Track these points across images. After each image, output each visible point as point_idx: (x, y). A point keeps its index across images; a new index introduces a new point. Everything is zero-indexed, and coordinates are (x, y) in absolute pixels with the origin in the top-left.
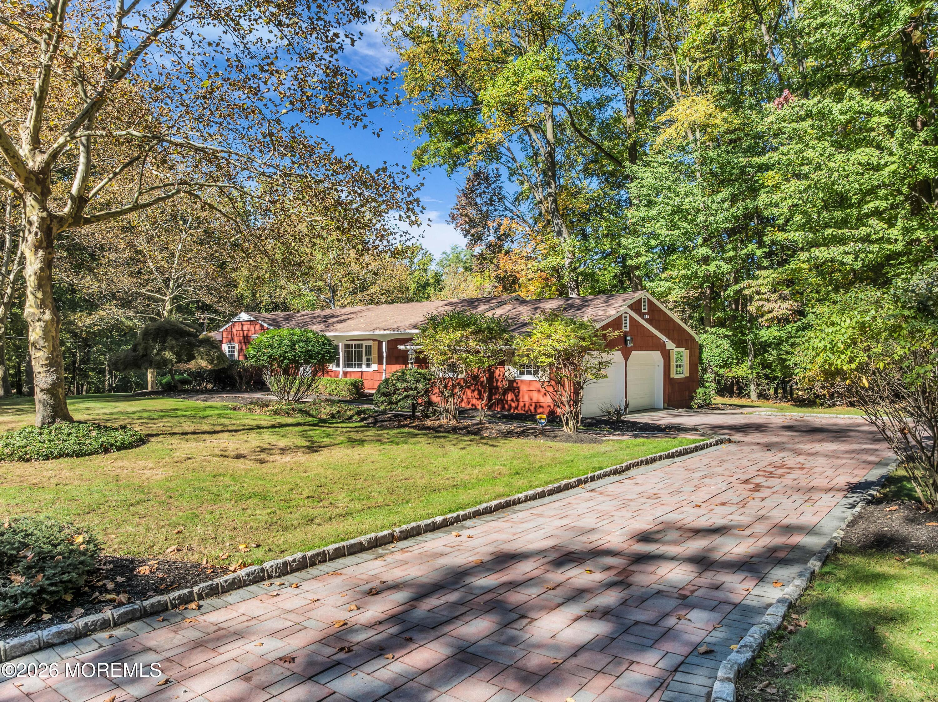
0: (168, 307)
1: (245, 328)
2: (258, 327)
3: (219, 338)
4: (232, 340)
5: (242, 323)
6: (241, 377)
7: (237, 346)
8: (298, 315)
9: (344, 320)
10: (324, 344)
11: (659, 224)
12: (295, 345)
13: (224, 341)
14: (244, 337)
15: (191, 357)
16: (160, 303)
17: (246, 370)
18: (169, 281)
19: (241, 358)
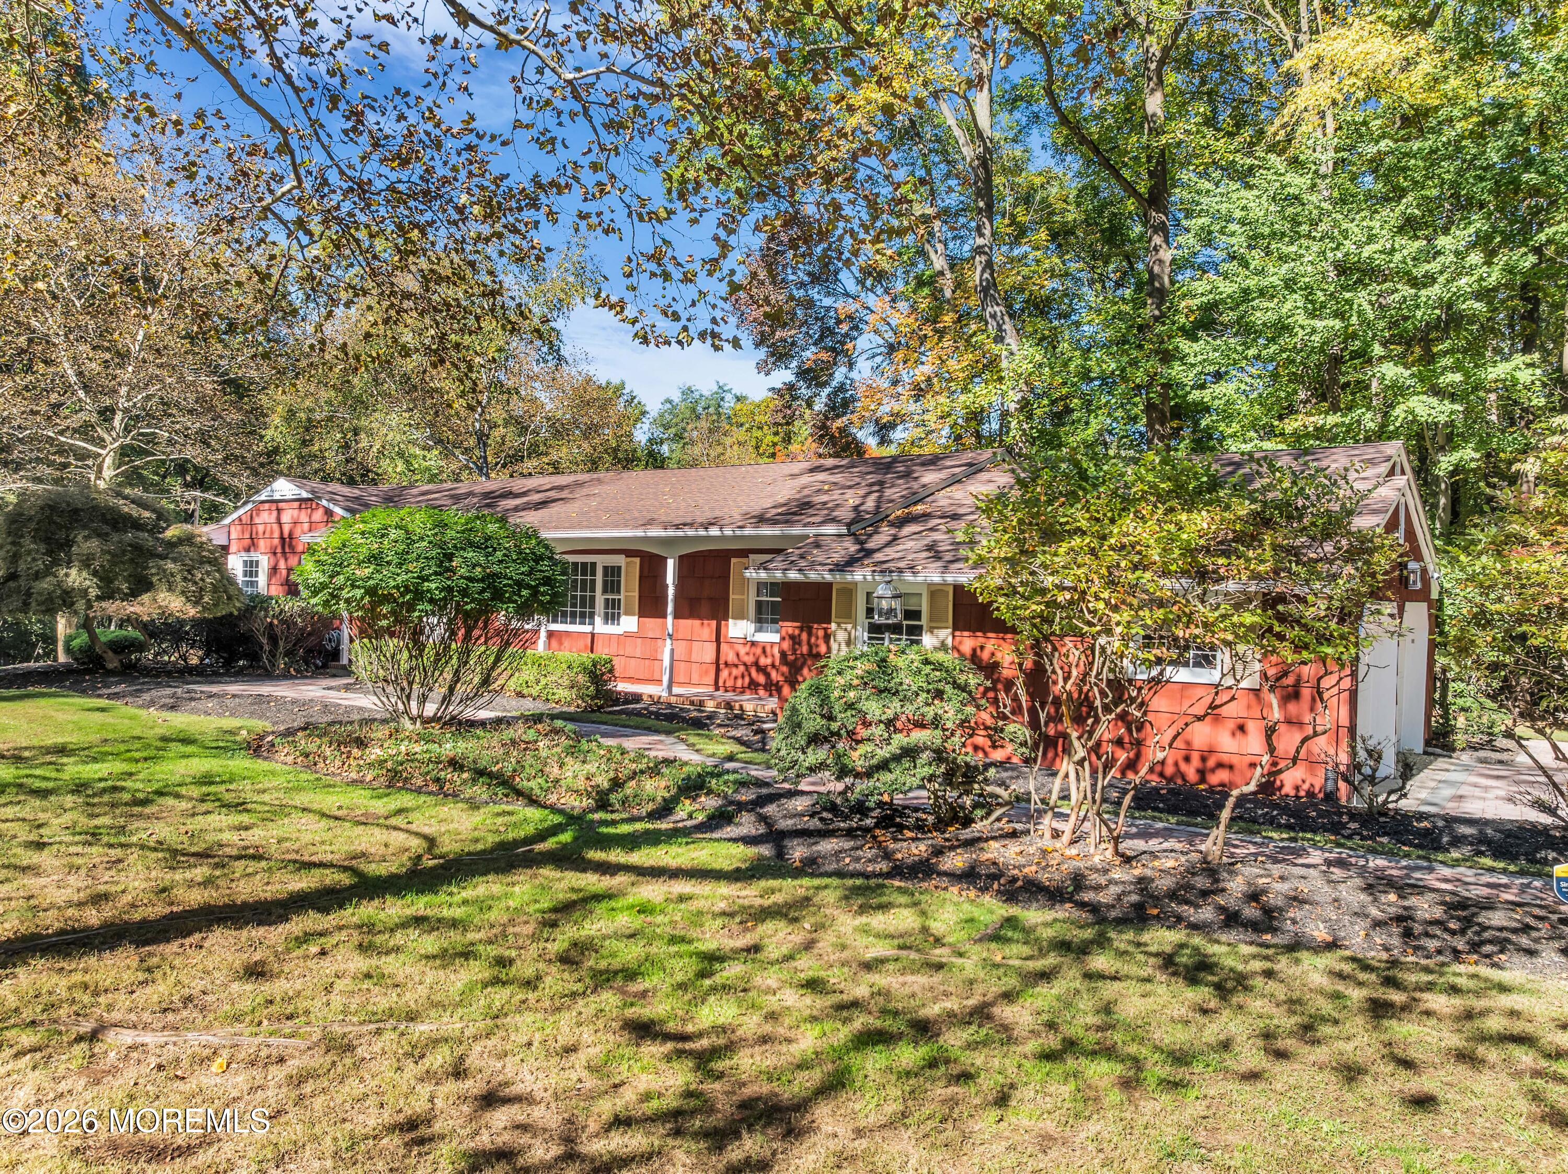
0: (108, 473)
1: (286, 518)
2: (318, 515)
3: (219, 539)
4: (251, 545)
5: (276, 504)
6: (274, 640)
7: (265, 562)
8: (415, 491)
9: (543, 504)
10: (538, 559)
11: (1288, 305)
12: (450, 557)
13: (233, 548)
14: (282, 538)
15: (141, 585)
16: (90, 462)
17: (288, 623)
18: (113, 412)
19: (276, 591)
